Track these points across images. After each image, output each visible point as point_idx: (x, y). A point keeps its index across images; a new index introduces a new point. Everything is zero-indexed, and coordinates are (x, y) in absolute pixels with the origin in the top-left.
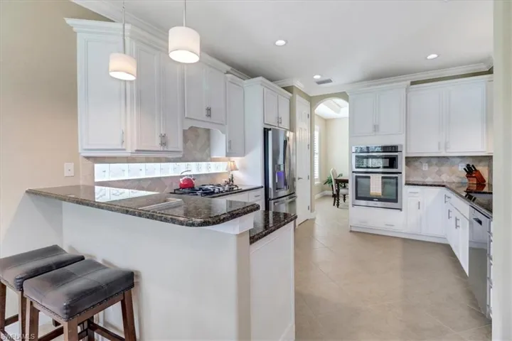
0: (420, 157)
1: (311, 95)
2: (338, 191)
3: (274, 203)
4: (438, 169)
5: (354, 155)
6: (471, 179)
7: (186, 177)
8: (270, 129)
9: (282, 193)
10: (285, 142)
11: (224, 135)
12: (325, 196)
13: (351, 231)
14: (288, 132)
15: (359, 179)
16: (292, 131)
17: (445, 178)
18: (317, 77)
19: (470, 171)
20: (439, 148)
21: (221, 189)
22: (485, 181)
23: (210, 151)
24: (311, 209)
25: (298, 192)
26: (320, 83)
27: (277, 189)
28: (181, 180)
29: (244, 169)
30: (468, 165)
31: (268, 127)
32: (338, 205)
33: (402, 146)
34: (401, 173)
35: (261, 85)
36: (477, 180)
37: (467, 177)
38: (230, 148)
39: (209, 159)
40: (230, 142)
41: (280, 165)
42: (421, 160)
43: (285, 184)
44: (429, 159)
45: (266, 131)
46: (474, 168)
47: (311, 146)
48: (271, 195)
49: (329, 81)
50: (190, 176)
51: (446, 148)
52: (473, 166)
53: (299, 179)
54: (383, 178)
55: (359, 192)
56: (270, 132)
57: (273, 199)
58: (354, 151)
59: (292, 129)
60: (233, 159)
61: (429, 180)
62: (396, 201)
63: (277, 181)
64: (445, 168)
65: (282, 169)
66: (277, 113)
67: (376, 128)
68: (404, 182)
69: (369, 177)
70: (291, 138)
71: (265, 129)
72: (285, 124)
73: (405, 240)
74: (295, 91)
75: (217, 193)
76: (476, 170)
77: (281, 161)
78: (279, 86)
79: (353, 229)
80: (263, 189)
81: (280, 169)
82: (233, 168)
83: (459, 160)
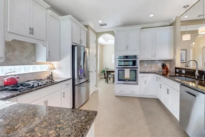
0: (144, 61)
1: (97, 32)
2: (108, 76)
3: (78, 87)
4: (150, 65)
5: (117, 60)
6: (164, 69)
7: (10, 77)
8: (76, 46)
9: (83, 81)
10: (84, 53)
11: (45, 48)
12: (101, 78)
13: (116, 96)
14: (86, 48)
15: (119, 71)
16: (88, 48)
17: (153, 69)
18: (100, 22)
19: (164, 66)
20: (152, 57)
21: (40, 83)
22: (168, 70)
23: (35, 58)
24: (96, 86)
25: (91, 79)
26: (101, 25)
27: (80, 79)
28: (5, 79)
29: (60, 68)
30: (163, 64)
31: (75, 45)
32: (108, 82)
33: (138, 55)
34: (138, 68)
35: (70, 20)
36: (166, 70)
37: (162, 69)
38: (49, 56)
39: (34, 63)
40: (49, 52)
41: (81, 66)
42: (144, 62)
43: (84, 76)
44: (147, 61)
45: (73, 47)
46: (165, 65)
47: (96, 56)
48: (76, 83)
49: (105, 25)
50: (15, 75)
51: (155, 56)
52: (165, 64)
53: (91, 72)
54: (130, 70)
55: (119, 77)
56: (76, 48)
57: (77, 85)
58: (117, 58)
59: (88, 47)
60: (53, 63)
61: (147, 70)
62: (135, 80)
63: (79, 75)
64: (153, 65)
65: (83, 68)
66: (80, 38)
67: (127, 47)
68: (139, 72)
69: (124, 70)
70: (87, 51)
71: (72, 45)
72: (84, 44)
73: (139, 98)
74: (89, 28)
75: (36, 87)
76: (166, 66)
77: (82, 64)
78: (83, 24)
79: (116, 95)
80: (71, 80)
81: (81, 68)
82: (52, 68)
83: (158, 61)
